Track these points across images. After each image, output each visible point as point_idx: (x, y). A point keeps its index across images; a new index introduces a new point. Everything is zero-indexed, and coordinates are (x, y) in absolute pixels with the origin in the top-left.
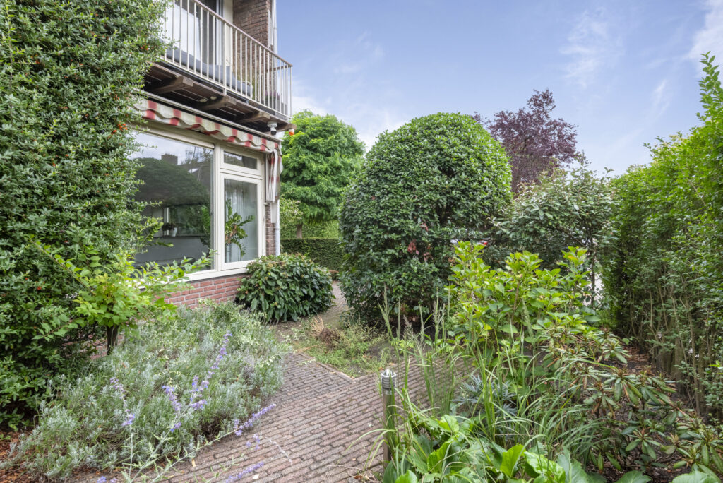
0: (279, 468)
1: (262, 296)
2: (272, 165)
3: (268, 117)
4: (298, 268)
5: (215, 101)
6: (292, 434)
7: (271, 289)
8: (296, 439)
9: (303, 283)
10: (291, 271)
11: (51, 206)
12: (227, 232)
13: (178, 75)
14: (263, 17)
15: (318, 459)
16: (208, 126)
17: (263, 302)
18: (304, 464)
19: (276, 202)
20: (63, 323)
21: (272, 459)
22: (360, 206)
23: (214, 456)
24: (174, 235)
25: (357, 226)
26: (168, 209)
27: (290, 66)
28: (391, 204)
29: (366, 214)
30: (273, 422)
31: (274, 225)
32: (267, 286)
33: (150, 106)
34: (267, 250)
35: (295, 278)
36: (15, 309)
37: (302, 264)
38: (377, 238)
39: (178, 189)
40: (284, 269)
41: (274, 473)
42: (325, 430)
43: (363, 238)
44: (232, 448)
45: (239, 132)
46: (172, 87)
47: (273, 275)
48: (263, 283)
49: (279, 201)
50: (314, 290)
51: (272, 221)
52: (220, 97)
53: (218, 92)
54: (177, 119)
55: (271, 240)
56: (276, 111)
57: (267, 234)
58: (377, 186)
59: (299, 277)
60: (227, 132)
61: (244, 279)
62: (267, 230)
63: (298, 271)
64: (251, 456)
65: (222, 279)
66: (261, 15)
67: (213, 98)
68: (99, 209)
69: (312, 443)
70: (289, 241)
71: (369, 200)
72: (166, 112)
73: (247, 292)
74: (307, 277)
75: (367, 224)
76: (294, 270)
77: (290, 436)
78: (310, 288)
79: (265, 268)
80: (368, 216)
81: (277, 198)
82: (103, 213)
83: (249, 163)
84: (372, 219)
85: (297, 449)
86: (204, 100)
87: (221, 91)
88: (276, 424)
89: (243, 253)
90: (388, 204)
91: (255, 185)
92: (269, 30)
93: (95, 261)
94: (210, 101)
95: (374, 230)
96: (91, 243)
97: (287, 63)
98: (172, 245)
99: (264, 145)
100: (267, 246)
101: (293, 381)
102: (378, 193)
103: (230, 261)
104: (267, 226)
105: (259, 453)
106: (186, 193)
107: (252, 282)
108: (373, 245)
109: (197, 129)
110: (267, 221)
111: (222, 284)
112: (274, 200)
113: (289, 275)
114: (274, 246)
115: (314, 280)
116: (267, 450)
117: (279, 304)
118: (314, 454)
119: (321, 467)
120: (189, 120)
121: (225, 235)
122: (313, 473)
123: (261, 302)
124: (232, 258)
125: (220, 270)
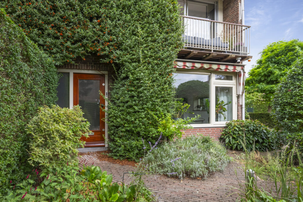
0: (207, 193)
1: (231, 138)
2: (240, 77)
3: (234, 56)
4: (252, 127)
5: (208, 56)
6: (218, 187)
7: (236, 135)
8: (218, 189)
9: (255, 135)
10: (248, 127)
11: (152, 101)
12: (217, 109)
13: (192, 51)
14: (236, 8)
15: (223, 197)
16: (206, 66)
17: (231, 140)
18: (216, 196)
19: (242, 94)
20: (155, 133)
21: (206, 190)
22: (281, 95)
23: (188, 182)
24: (201, 110)
25: (279, 106)
26: (199, 100)
27: (249, 27)
28: (300, 93)
29: (284, 99)
30: (213, 181)
31: (242, 106)
32: (234, 134)
33: (184, 64)
34: (238, 117)
35: (250, 131)
36: (145, 127)
37: (255, 125)
38: (290, 113)
39: (202, 91)
40: (243, 127)
41: (204, 194)
42: (232, 191)
43: (282, 112)
44: (195, 182)
45: (221, 66)
46: (191, 55)
47: (236, 128)
48: (231, 131)
49: (244, 94)
50: (263, 139)
51: (240, 104)
52: (210, 54)
53: (209, 52)
54: (194, 66)
55: (240, 112)
56: (240, 52)
57: (238, 110)
58: (292, 84)
59: (253, 131)
60: (215, 67)
61: (224, 129)
62: (238, 108)
63: (252, 128)
64: (200, 187)
65: (214, 128)
66: (235, 7)
67: (207, 55)
68: (164, 101)
69: (224, 192)
70: (262, 114)
71: (286, 92)
72: (189, 65)
73: (224, 135)
74: (258, 131)
75: (285, 105)
76: (250, 127)
77: (217, 187)
78: (259, 138)
79: (233, 125)
80: (285, 101)
81: (243, 93)
82: (165, 102)
83: (229, 78)
84: (287, 102)
85: (217, 191)
86: (205, 56)
87: (211, 51)
88: (214, 182)
89: (225, 118)
90: (297, 94)
91: (232, 88)
92: (239, 13)
93: (163, 117)
94: (207, 56)
95: (288, 109)
96: (162, 111)
97: (247, 27)
98: (194, 113)
99: (235, 69)
100: (238, 115)
101: (230, 172)
102: (292, 88)
103: (220, 121)
104: (238, 106)
105: (203, 187)
106: (205, 93)
107: (227, 130)
108: (287, 116)
109: (203, 68)
110: (238, 104)
111: (214, 130)
112: (241, 94)
113: (246, 129)
114: (242, 116)
115: (262, 134)
116: (206, 187)
117: (239, 142)
118: (222, 195)
119: (222, 200)
120: (198, 65)
121: (216, 110)
122: (218, 200)
123: (230, 140)
124: (221, 120)
125: (213, 124)
